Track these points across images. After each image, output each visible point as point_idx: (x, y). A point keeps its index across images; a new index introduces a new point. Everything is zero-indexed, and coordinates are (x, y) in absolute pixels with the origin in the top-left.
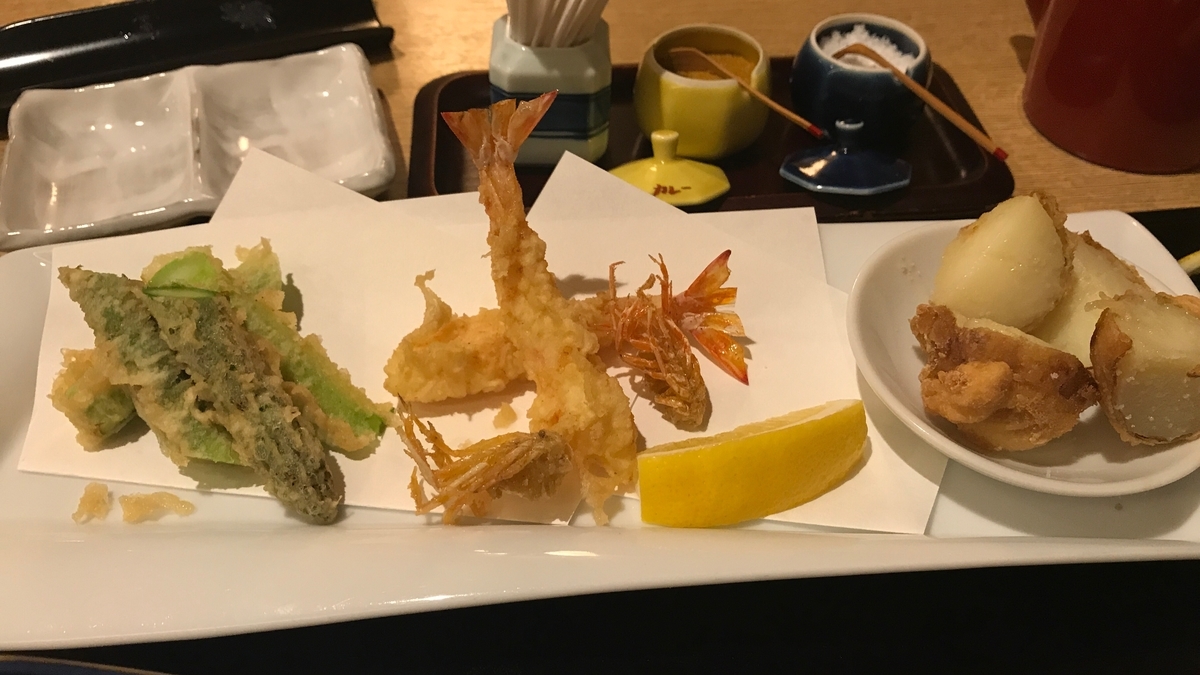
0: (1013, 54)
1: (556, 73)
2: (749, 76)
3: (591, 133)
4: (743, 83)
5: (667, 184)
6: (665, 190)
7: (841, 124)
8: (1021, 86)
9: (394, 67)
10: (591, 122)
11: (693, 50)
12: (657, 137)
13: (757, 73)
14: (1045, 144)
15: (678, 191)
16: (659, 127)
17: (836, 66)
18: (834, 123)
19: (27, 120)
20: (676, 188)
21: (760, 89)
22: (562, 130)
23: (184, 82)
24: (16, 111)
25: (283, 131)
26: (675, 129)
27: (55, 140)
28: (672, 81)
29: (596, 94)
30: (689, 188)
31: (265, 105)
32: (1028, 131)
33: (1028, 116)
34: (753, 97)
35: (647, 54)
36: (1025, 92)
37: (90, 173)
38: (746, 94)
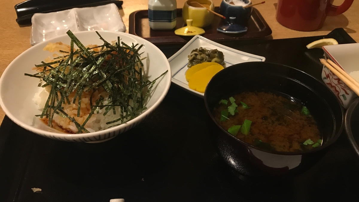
0: (274, 7)
1: (164, 5)
2: (209, 7)
3: (172, 20)
4: (208, 9)
5: (190, 31)
6: (190, 32)
7: (231, 18)
8: (275, 14)
9: (123, 11)
10: (172, 18)
11: (196, 2)
12: (188, 21)
13: (211, 7)
14: (281, 26)
15: (193, 32)
16: (188, 19)
17: (229, 5)
18: (229, 18)
19: (36, 19)
20: (192, 31)
21: (212, 10)
22: (165, 20)
23: (73, 12)
24: (33, 18)
25: (97, 24)
26: (192, 19)
27: (43, 25)
28: (191, 8)
29: (173, 11)
30: (195, 32)
31: (93, 18)
32: (276, 23)
33: (277, 20)
34: (210, 12)
35: (185, 3)
36: (276, 15)
37: (51, 32)
38: (208, 11)
